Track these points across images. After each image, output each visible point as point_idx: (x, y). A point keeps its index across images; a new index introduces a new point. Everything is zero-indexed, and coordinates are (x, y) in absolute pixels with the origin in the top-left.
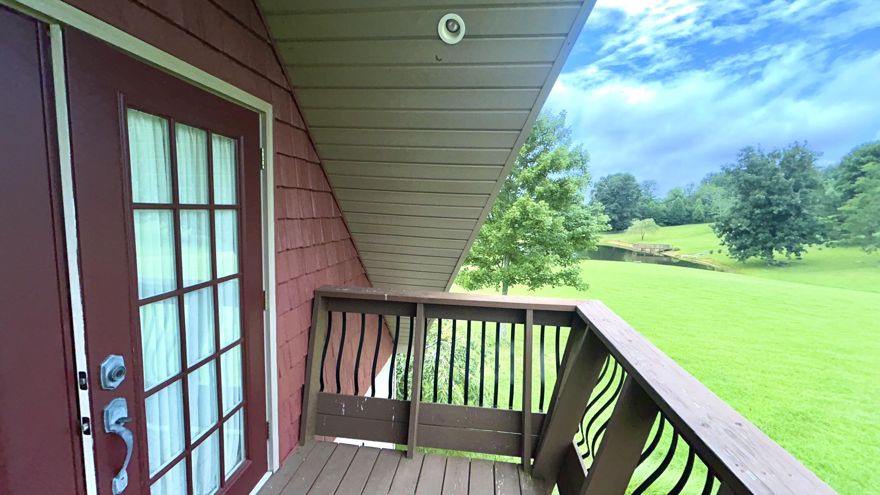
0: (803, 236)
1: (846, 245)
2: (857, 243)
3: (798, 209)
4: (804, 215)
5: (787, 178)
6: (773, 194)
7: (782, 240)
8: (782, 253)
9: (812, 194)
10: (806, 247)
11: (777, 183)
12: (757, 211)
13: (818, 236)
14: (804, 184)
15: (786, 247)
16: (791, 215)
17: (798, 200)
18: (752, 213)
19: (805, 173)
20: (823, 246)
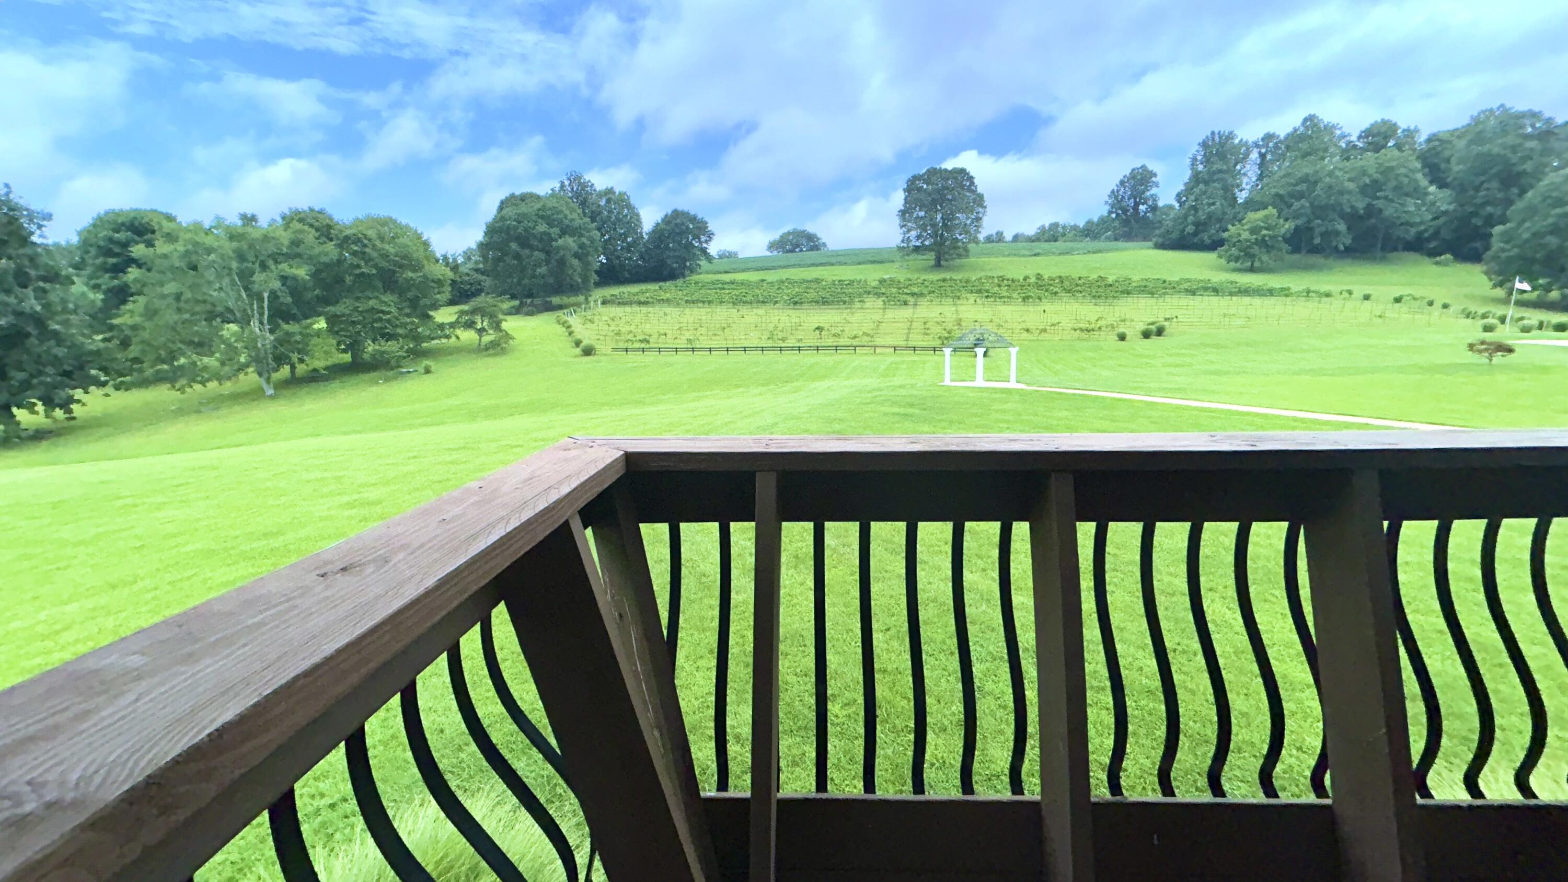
0: (67, 374)
1: (144, 383)
2: (159, 379)
8: (37, 413)
10: (78, 394)
13: (93, 372)
19: (26, 251)
20: (109, 389)
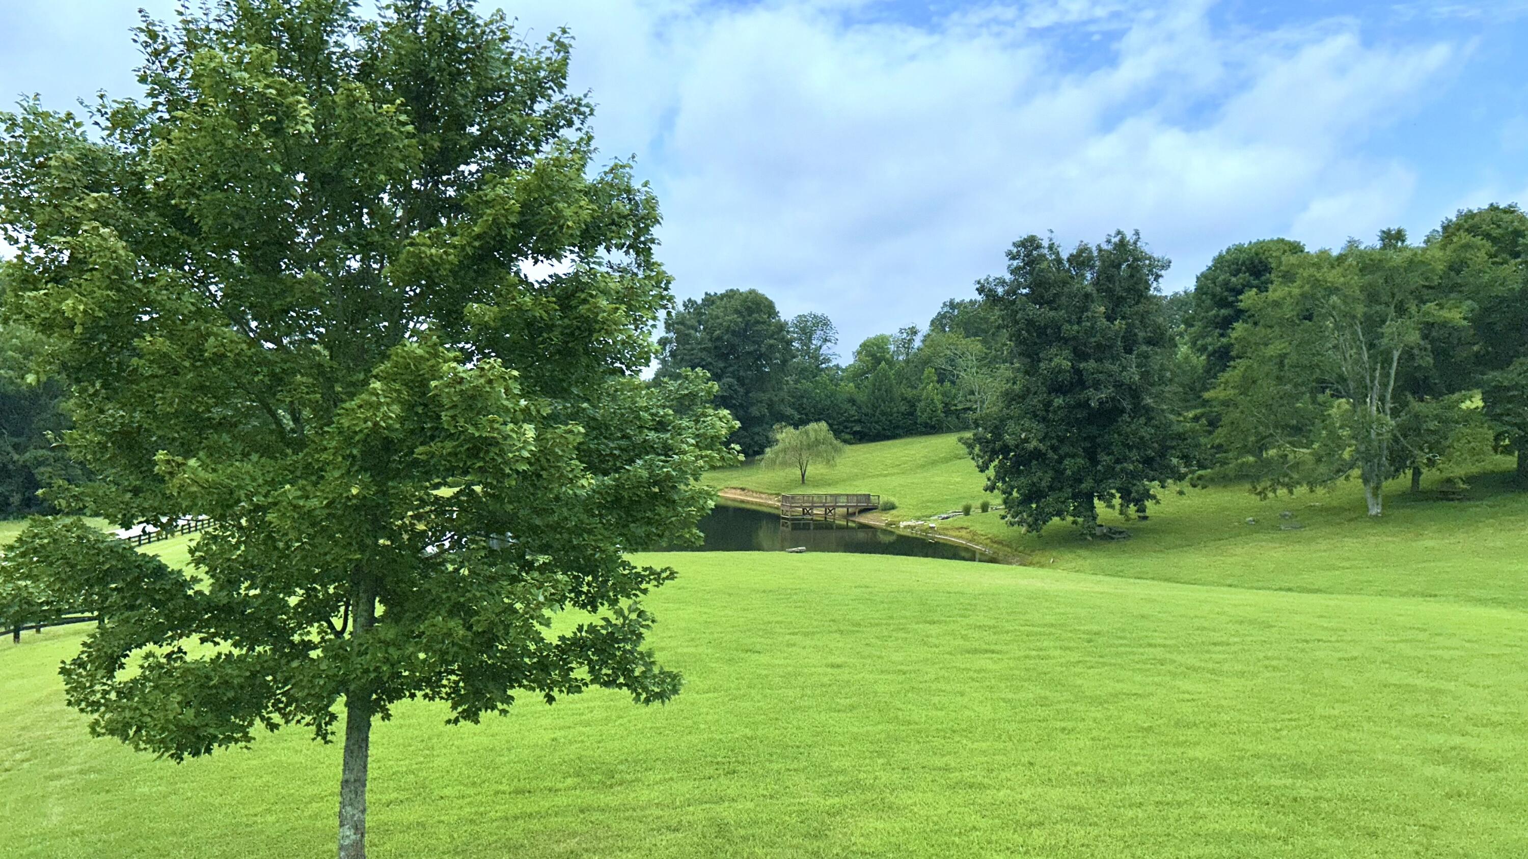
0: (1148, 461)
1: (1224, 481)
2: (1242, 476)
3: (1135, 393)
4: (1148, 409)
5: (1110, 318)
6: (1084, 357)
7: (1110, 472)
8: (1113, 507)
9: (1157, 359)
11: (1091, 331)
12: (1059, 401)
13: (1175, 461)
14: (1141, 334)
15: (1118, 490)
16: (1123, 411)
17: (1133, 374)
18: (1047, 405)
19: (1141, 308)
20: (1185, 485)
